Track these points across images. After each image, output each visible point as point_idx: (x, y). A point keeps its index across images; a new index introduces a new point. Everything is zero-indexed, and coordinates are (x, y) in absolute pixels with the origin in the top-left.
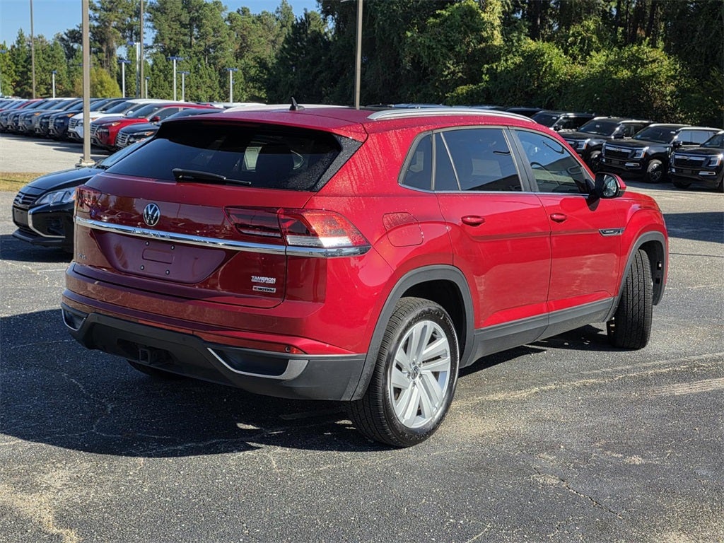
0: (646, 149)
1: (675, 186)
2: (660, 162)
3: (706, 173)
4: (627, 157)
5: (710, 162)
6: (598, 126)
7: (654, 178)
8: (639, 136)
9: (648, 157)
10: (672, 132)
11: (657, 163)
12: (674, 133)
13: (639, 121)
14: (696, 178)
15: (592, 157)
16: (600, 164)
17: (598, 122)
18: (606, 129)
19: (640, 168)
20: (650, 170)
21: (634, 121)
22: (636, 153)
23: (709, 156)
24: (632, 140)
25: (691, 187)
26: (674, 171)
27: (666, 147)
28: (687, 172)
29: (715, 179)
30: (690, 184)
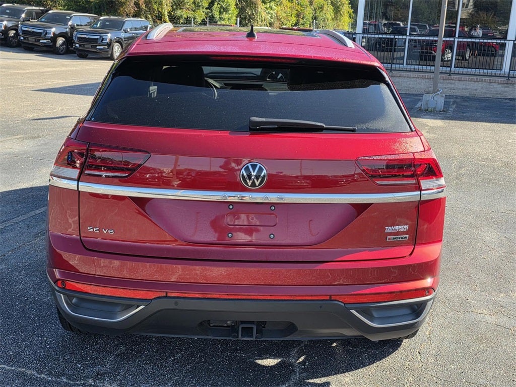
0: (53, 30)
1: (78, 56)
2: (64, 40)
3: (102, 47)
4: (41, 36)
5: (103, 40)
6: (8, 11)
7: (62, 51)
8: (43, 20)
9: (56, 37)
10: (67, 17)
11: (62, 40)
12: (69, 17)
13: (38, 8)
14: (95, 50)
15: (10, 35)
16: (18, 40)
17: (7, 8)
18: (15, 14)
19: (51, 44)
20: (58, 45)
21: (34, 8)
22: (46, 33)
23: (102, 35)
24: (39, 23)
25: (88, 57)
26: (77, 45)
27: (66, 28)
28: (88, 46)
29: (107, 51)
30: (87, 55)
